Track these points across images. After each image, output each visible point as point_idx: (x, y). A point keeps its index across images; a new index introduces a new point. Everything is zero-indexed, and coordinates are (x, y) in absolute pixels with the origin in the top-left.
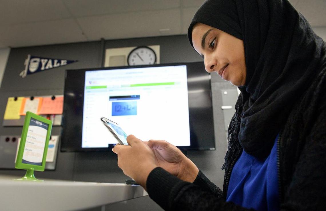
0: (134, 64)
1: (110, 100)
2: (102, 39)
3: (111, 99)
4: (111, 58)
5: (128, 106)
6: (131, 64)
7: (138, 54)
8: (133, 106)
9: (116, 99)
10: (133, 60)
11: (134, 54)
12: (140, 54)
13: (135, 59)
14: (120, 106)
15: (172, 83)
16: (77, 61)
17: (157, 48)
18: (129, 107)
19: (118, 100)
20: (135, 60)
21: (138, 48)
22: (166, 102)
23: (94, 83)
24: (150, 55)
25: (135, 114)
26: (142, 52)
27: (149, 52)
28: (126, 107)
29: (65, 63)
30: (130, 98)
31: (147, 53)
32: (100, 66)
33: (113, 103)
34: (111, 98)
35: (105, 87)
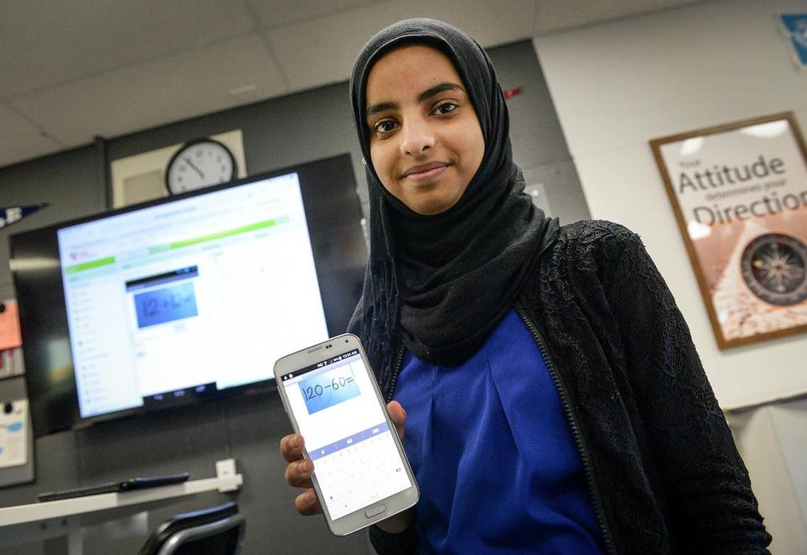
0: (184, 188)
1: (128, 291)
2: (98, 139)
3: (130, 288)
4: (128, 182)
5: (172, 297)
6: (177, 188)
7: (189, 162)
8: (184, 295)
9: (141, 286)
10: (180, 179)
11: (180, 162)
12: (194, 160)
13: (183, 175)
14: (155, 301)
15: (271, 223)
16: (45, 205)
17: (234, 140)
18: (177, 300)
19: (146, 287)
20: (185, 178)
21: (189, 144)
22: (262, 271)
23: (84, 254)
24: (219, 160)
25: (194, 313)
26: (199, 154)
27: (217, 152)
28: (169, 300)
29: (18, 216)
30: (176, 277)
31: (210, 154)
32: (103, 209)
33: (137, 298)
34: (130, 284)
35: (111, 260)
